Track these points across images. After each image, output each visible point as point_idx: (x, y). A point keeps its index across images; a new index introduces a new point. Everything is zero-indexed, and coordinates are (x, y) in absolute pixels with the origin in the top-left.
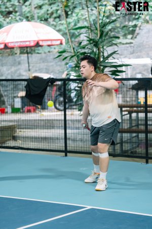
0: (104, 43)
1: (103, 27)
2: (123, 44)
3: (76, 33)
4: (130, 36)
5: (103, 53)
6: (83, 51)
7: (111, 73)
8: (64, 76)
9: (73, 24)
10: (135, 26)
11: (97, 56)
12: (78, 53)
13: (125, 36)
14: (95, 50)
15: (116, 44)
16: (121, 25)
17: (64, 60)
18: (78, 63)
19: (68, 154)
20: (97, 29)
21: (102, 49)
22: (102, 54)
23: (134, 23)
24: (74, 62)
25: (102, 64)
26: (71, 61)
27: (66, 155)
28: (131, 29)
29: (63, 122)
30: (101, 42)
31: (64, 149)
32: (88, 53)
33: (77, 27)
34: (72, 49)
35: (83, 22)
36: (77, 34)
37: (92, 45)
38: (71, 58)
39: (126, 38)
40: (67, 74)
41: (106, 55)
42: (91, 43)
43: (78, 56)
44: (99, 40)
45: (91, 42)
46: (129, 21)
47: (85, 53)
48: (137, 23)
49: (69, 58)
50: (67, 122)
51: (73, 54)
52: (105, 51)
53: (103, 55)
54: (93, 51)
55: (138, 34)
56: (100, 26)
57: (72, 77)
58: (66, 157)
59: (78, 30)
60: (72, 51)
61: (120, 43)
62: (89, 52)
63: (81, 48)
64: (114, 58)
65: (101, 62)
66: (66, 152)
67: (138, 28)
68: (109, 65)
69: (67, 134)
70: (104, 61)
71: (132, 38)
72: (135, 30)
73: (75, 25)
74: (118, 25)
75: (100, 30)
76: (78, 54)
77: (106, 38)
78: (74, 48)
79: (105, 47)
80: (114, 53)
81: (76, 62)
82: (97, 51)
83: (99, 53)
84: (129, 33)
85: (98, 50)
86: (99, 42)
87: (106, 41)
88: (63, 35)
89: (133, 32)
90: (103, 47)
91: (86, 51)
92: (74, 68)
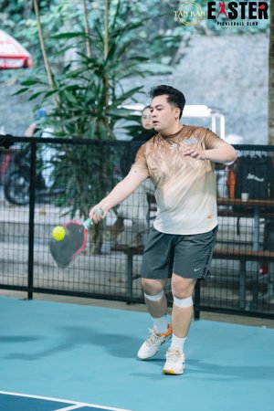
0: (117, 69)
1: (115, 36)
2: (152, 74)
3: (57, 46)
4: (166, 60)
5: (113, 89)
6: (73, 82)
7: (127, 131)
8: (29, 133)
9: (50, 27)
10: (178, 39)
11: (100, 95)
12: (61, 86)
13: (157, 57)
14: (97, 83)
15: (141, 74)
16: (148, 34)
17: (31, 99)
18: (61, 107)
19: (34, 294)
20: (102, 40)
21: (110, 82)
22: (110, 91)
23: (177, 31)
24: (53, 104)
25: (111, 112)
26: (46, 103)
27: (30, 297)
28: (169, 44)
29: (27, 227)
30: (111, 67)
31: (26, 283)
32: (83, 88)
33: (58, 33)
34: (49, 77)
35: (72, 25)
36: (59, 50)
37: (92, 72)
38: (47, 96)
39: (160, 63)
40: (36, 130)
41: (118, 93)
42: (89, 68)
43: (61, 94)
44: (106, 63)
45: (90, 65)
46: (166, 28)
47: (76, 87)
48: (182, 33)
49: (42, 96)
50: (36, 228)
51: (52, 89)
52: (117, 85)
53: (113, 94)
54: (93, 84)
55: (183, 55)
56: (109, 34)
57: (45, 136)
58: (31, 302)
59: (62, 41)
60: (50, 82)
61: (147, 71)
62: (86, 85)
63: (68, 77)
64: (136, 102)
65: (109, 107)
66: (30, 289)
67: (183, 44)
68: (125, 114)
69: (35, 253)
70: (114, 107)
71: (170, 64)
72: (177, 48)
73: (55, 29)
74: (143, 34)
75: (109, 43)
76: (63, 88)
77: (120, 59)
78: (53, 76)
79: (116, 79)
80: (136, 90)
81: (56, 106)
82: (102, 86)
83: (105, 89)
84: (165, 53)
85: (104, 82)
86: (106, 68)
87: (121, 66)
88: (28, 49)
89: (172, 51)
90: (113, 78)
91: (79, 82)
92: (52, 118)
